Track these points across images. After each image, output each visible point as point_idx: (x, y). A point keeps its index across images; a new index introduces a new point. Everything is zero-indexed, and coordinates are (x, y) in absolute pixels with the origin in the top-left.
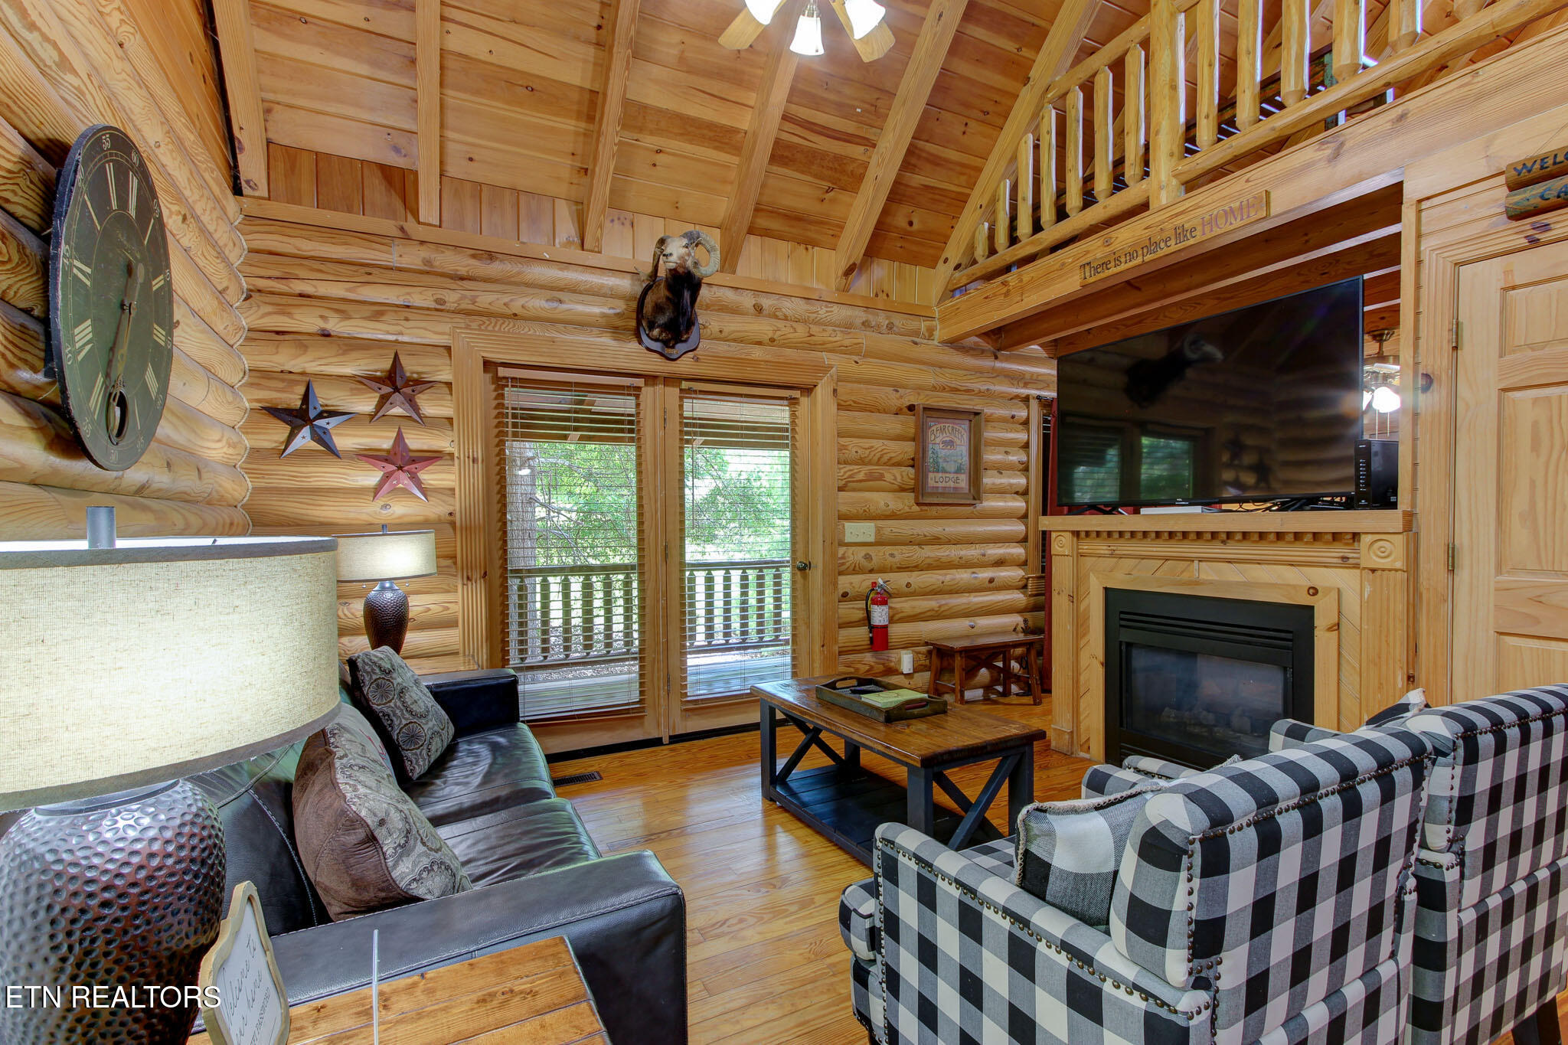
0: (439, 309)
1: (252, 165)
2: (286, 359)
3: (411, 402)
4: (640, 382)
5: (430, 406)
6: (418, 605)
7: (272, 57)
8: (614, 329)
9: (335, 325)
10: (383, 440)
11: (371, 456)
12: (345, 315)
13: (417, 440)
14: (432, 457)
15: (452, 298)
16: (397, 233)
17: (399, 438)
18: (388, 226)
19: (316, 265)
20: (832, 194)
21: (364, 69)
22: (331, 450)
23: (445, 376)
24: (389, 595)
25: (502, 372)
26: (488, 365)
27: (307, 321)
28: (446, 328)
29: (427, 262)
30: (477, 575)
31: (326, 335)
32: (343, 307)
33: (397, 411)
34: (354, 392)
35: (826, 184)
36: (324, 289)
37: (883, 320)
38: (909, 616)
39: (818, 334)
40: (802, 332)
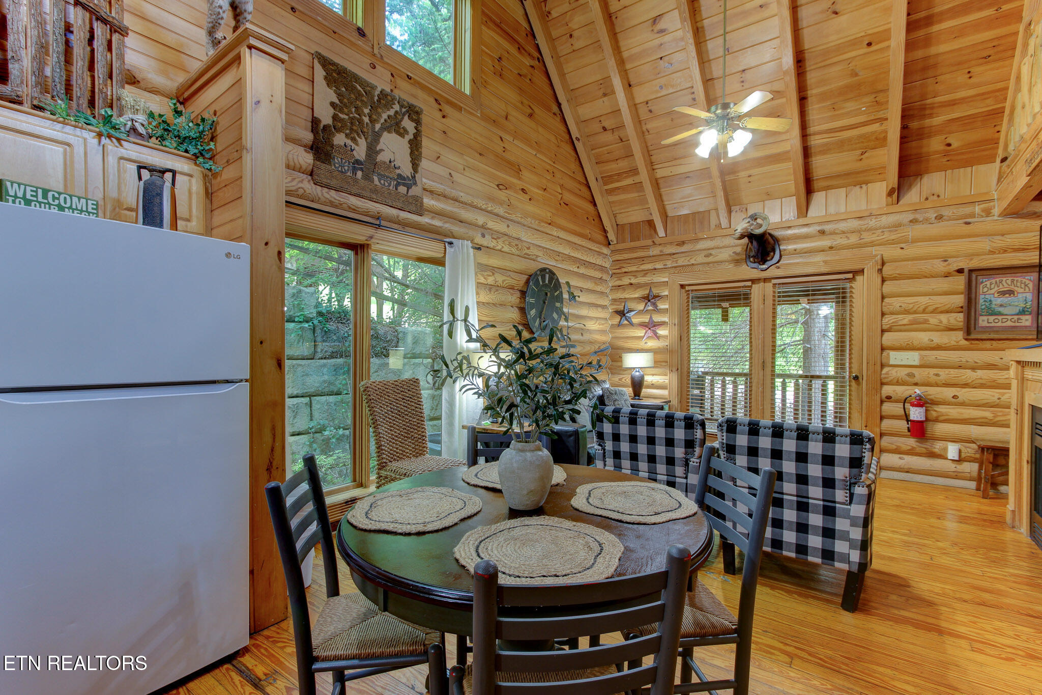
0: (665, 269)
1: (612, 236)
2: (620, 295)
3: (655, 305)
4: (749, 283)
5: (662, 306)
6: (649, 379)
7: (613, 202)
8: (737, 262)
9: (633, 281)
10: (646, 319)
11: (643, 325)
12: (636, 277)
13: (657, 318)
14: (662, 324)
15: (669, 264)
16: (652, 243)
17: (651, 318)
18: (649, 242)
19: (629, 261)
20: (866, 154)
21: (636, 195)
22: (631, 324)
23: (666, 293)
24: (637, 373)
25: (687, 288)
26: (682, 286)
27: (626, 281)
28: (667, 275)
29: (661, 251)
30: (674, 369)
31: (631, 284)
32: (634, 274)
33: (650, 308)
34: (638, 303)
35: (859, 152)
36: (630, 269)
37: (932, 215)
38: (956, 419)
39: (868, 237)
40: (854, 239)
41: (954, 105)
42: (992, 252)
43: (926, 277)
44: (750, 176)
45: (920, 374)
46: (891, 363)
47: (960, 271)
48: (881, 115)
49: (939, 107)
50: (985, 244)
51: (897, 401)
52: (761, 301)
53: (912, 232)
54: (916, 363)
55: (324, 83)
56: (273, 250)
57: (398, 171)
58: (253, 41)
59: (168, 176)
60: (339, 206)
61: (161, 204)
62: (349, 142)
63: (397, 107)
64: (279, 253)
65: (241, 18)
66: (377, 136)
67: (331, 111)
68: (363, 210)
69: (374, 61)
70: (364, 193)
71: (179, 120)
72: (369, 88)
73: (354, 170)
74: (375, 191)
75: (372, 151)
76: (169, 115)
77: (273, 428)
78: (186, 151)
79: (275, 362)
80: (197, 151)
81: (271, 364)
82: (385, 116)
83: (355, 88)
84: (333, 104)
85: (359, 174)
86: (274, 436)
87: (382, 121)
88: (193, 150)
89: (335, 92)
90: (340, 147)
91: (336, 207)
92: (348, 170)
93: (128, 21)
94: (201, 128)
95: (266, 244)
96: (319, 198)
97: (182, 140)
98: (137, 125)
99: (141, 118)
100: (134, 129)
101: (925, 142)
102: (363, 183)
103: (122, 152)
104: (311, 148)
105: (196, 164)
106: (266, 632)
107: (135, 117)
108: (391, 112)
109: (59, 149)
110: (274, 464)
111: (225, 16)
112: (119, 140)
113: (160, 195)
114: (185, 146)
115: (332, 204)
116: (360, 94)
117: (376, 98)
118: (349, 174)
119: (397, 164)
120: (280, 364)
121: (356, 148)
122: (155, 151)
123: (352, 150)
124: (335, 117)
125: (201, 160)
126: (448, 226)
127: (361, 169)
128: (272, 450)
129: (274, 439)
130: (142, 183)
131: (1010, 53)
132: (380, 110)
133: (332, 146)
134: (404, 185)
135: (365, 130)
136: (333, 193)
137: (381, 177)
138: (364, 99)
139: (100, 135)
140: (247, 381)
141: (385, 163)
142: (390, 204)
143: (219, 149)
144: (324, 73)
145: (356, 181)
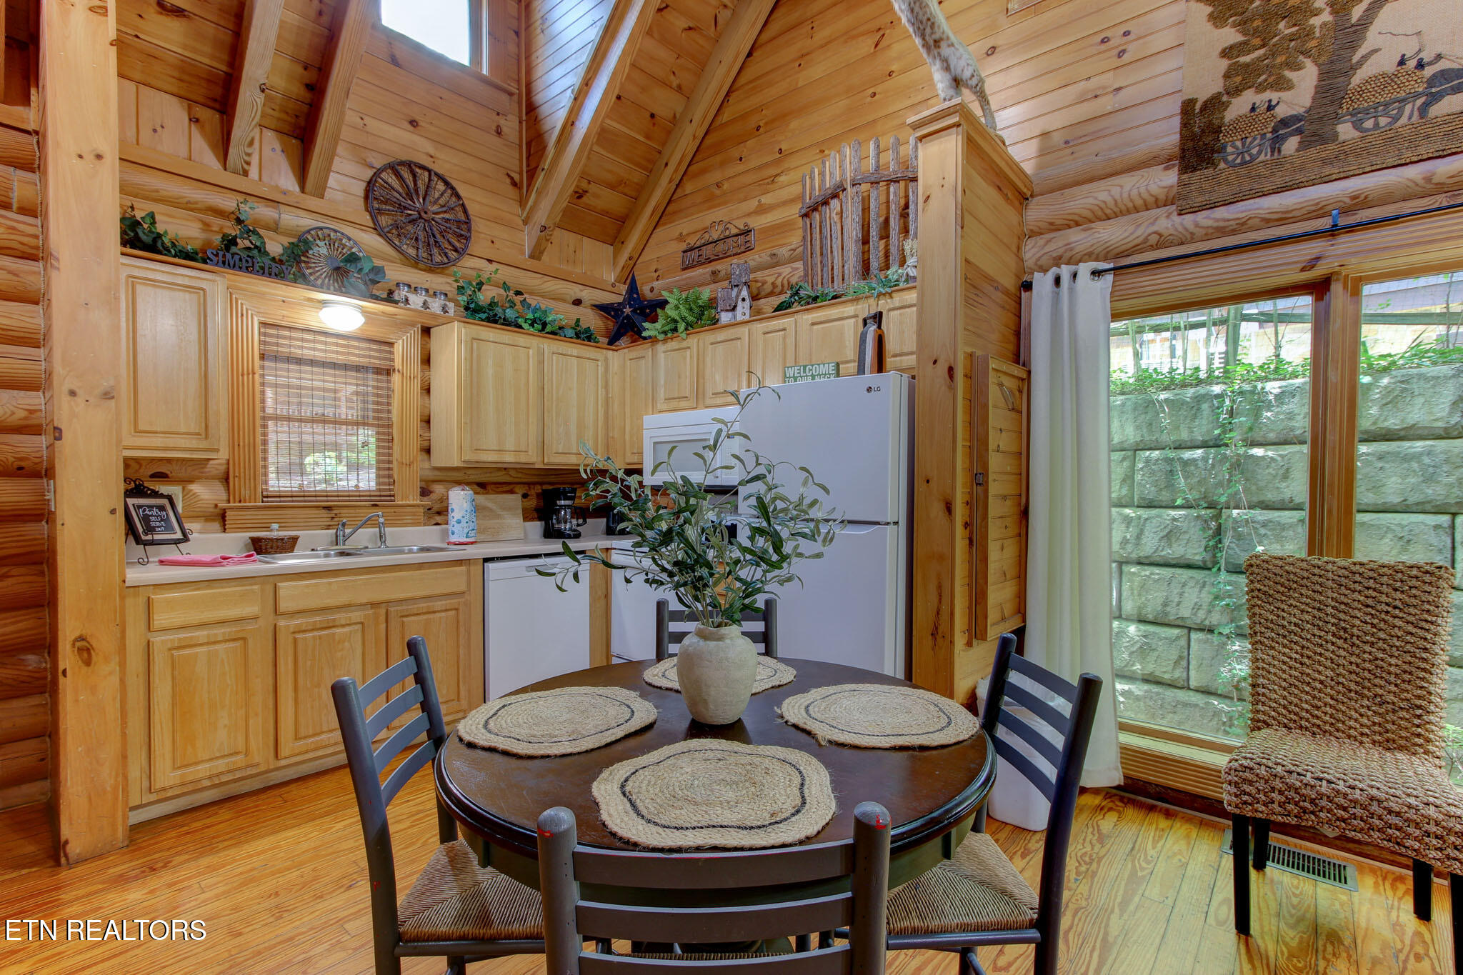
55: (1208, 28)
56: (942, 367)
57: (1428, 72)
60: (1242, 226)
62: (1261, 98)
64: (950, 369)
66: (1355, 32)
67: (1225, 64)
68: (1304, 211)
70: (1301, 177)
73: (1277, 141)
74: (1345, 152)
75: (1337, 74)
79: (942, 506)
81: (938, 508)
84: (1226, 52)
85: (1291, 145)
86: (941, 596)
89: (1234, 25)
90: (1239, 119)
91: (1234, 232)
92: (1260, 152)
95: (935, 362)
96: (1192, 234)
102: (1303, 156)
104: (1176, 157)
110: (940, 631)
115: (1222, 231)
118: (1262, 158)
119: (1427, 55)
120: (950, 510)
121: (1286, 95)
123: (1270, 108)
124: (1229, 73)
127: (1299, 131)
128: (938, 613)
129: (940, 599)
133: (1220, 129)
136: (1220, 213)
137: (1363, 115)
140: (898, 524)
141: (1381, 76)
142: (1390, 162)
144: (1210, 10)
145: (1279, 163)
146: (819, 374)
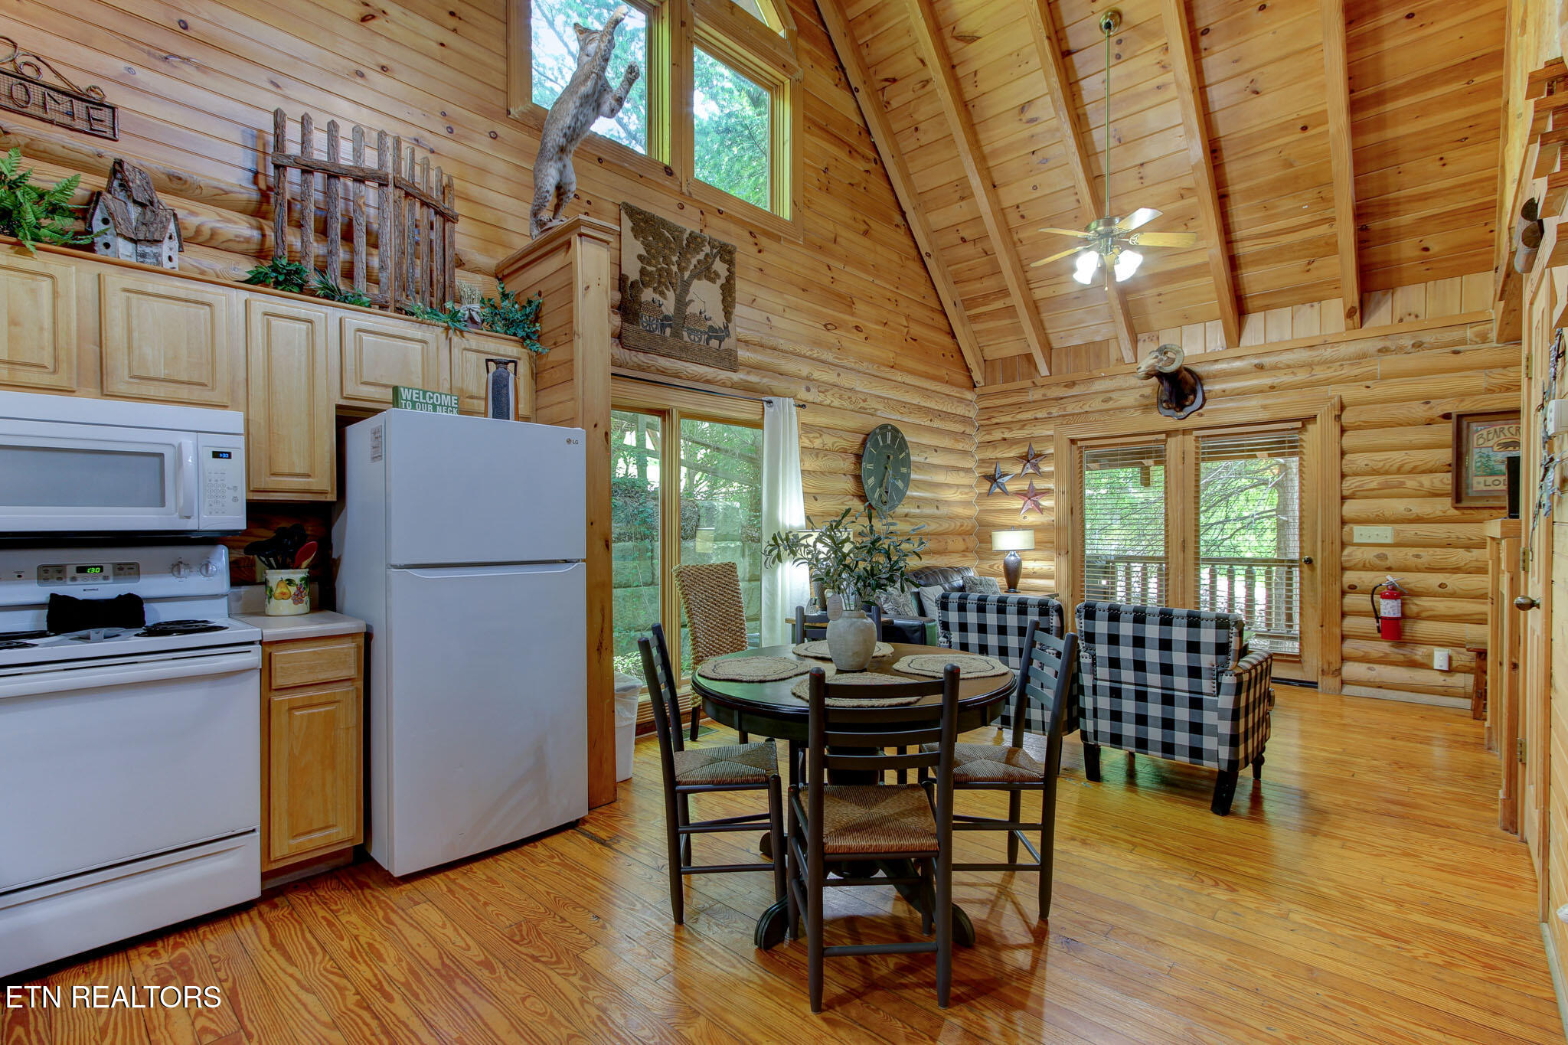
0: (1050, 418)
1: (977, 376)
2: (990, 454)
3: (1036, 467)
4: (1163, 436)
5: (1047, 468)
6: (1028, 565)
7: (979, 332)
8: (1146, 408)
9: (1007, 435)
10: (1024, 485)
11: (1020, 494)
12: (1010, 429)
13: (1040, 484)
14: (1046, 492)
15: (1055, 412)
16: (1031, 385)
17: (1031, 484)
18: (1028, 383)
19: (1001, 409)
20: (1315, 264)
21: (1008, 322)
22: (1005, 493)
23: (1051, 451)
24: (1013, 558)
25: (1079, 444)
26: (1073, 441)
27: (997, 435)
28: (1052, 426)
29: (1044, 395)
30: (1063, 552)
31: (1005, 439)
32: (1008, 425)
33: (1030, 471)
34: (1014, 464)
35: (1305, 261)
36: (1003, 419)
37: (1407, 342)
38: (1445, 616)
39: (1321, 373)
40: (1302, 376)
41: (1426, 199)
42: (1490, 391)
43: (1401, 425)
44: (1159, 295)
45: (1395, 556)
46: (1356, 540)
47: (1447, 416)
48: (1328, 214)
49: (1409, 202)
50: (1480, 381)
51: (1363, 592)
52: (1180, 460)
53: (1380, 366)
54: (1389, 541)
55: (631, 234)
56: (601, 431)
57: (709, 323)
58: (584, 230)
59: (511, 366)
60: (648, 370)
61: (508, 394)
62: (657, 297)
63: (707, 249)
64: (606, 434)
65: (564, 197)
66: (686, 285)
67: (639, 265)
69: (682, 200)
70: (673, 352)
71: (506, 303)
72: (676, 231)
73: (663, 327)
74: (685, 348)
75: (681, 303)
76: (497, 298)
77: (603, 609)
78: (515, 335)
79: (604, 543)
80: (524, 334)
81: (601, 544)
82: (694, 261)
83: (663, 234)
84: (640, 257)
85: (668, 331)
86: (603, 616)
87: (692, 267)
88: (521, 333)
89: (642, 243)
90: (648, 303)
91: (643, 370)
92: (656, 328)
93: (459, 207)
94: (528, 310)
95: (596, 426)
96: (629, 364)
97: (510, 324)
98: (474, 314)
99: (476, 306)
100: (471, 318)
101: (1393, 245)
102: (671, 341)
103: (465, 343)
104: (619, 308)
105: (523, 346)
106: (598, 810)
107: (472, 306)
108: (701, 256)
109: (418, 346)
110: (604, 644)
111: (550, 198)
112: (461, 332)
113: (507, 386)
114: (512, 330)
115: (640, 368)
116: (668, 241)
117: (685, 242)
118: (657, 332)
119: (708, 314)
120: (607, 546)
121: (665, 302)
122: (490, 339)
123: (660, 306)
124: (643, 272)
125: (528, 342)
126: (766, 381)
127: (670, 326)
128: (602, 631)
129: (603, 620)
130: (490, 375)
131: (1493, 134)
132: (689, 256)
133: (640, 305)
134: (716, 338)
135: (674, 281)
136: (641, 356)
137: (691, 331)
138: (672, 246)
139: (447, 329)
140: (584, 561)
141: (695, 315)
142: (701, 361)
143: (545, 330)
144: (631, 224)
145: (664, 339)
146: (440, 405)
